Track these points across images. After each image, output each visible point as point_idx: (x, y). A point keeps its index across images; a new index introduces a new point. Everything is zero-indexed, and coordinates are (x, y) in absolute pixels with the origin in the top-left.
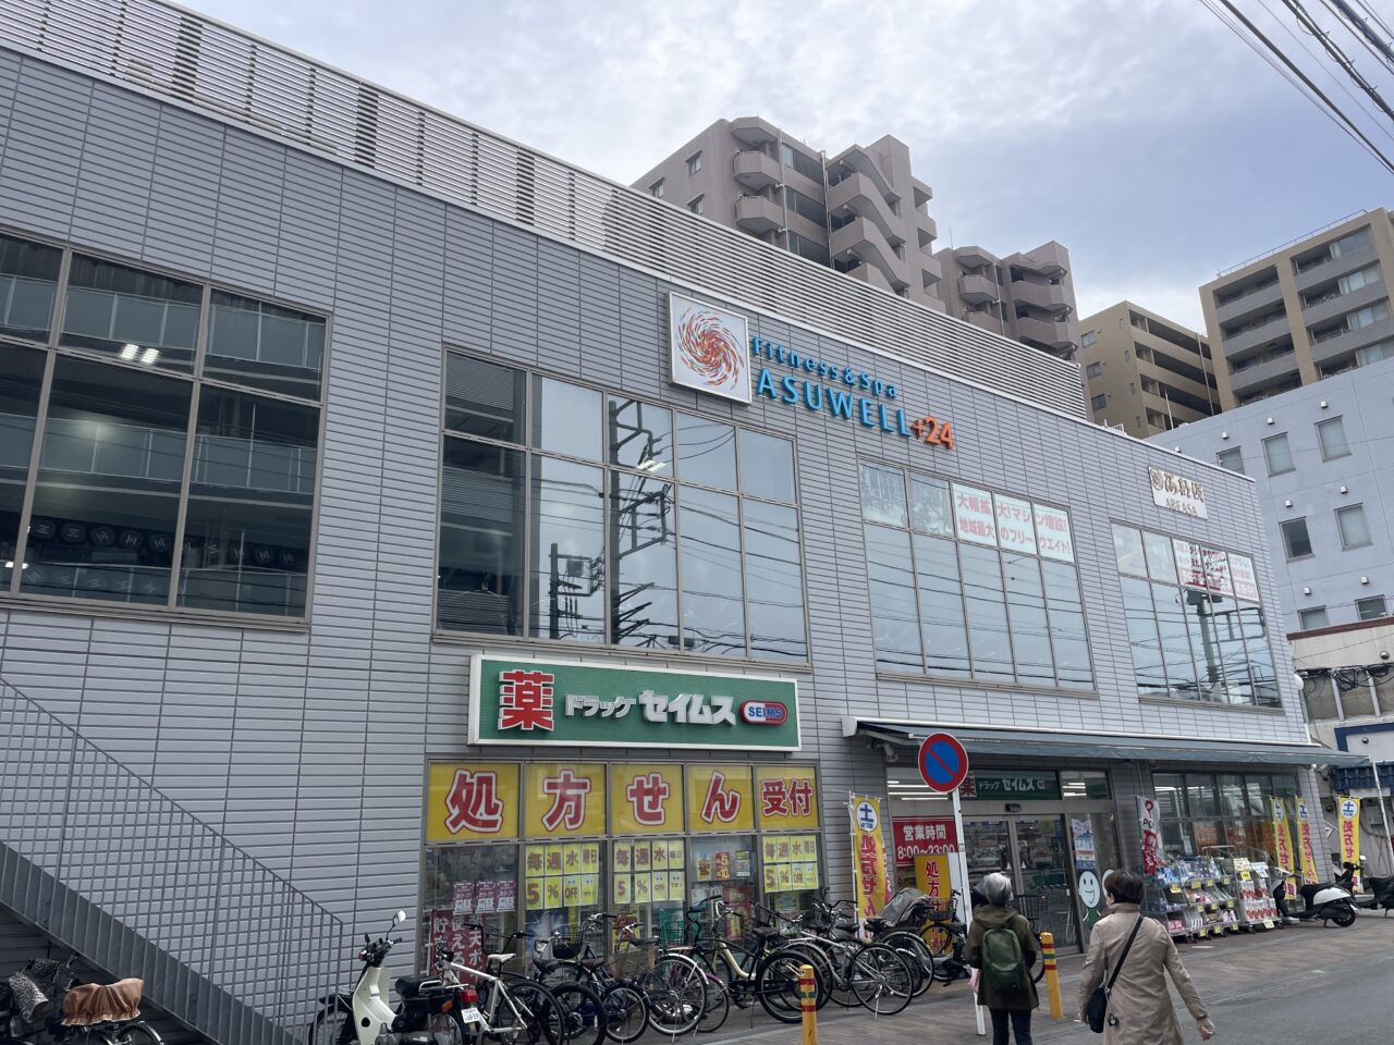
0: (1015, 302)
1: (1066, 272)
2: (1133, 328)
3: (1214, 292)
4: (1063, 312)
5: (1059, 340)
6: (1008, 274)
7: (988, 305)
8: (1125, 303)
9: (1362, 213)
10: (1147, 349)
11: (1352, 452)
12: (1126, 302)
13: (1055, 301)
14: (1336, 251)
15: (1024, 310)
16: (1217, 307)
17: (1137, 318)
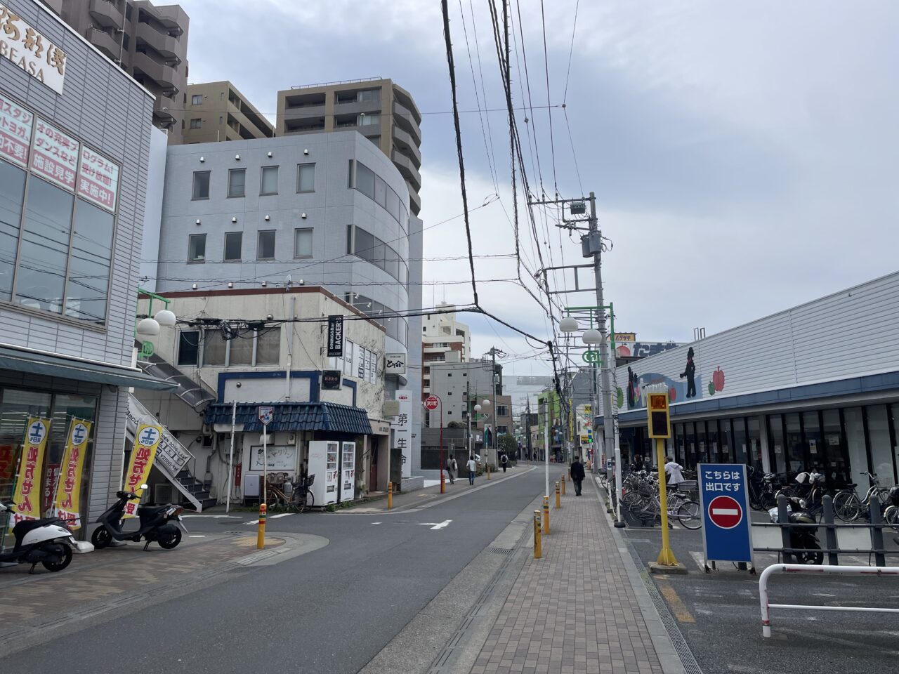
0: (137, 38)
1: (182, 31)
2: (229, 102)
3: (286, 97)
4: (175, 61)
5: (164, 79)
6: (136, 15)
7: (113, 31)
8: (227, 83)
9: (380, 79)
10: (237, 122)
11: (316, 190)
12: (228, 81)
13: (167, 48)
14: (360, 97)
15: (143, 47)
16: (286, 109)
17: (234, 97)
